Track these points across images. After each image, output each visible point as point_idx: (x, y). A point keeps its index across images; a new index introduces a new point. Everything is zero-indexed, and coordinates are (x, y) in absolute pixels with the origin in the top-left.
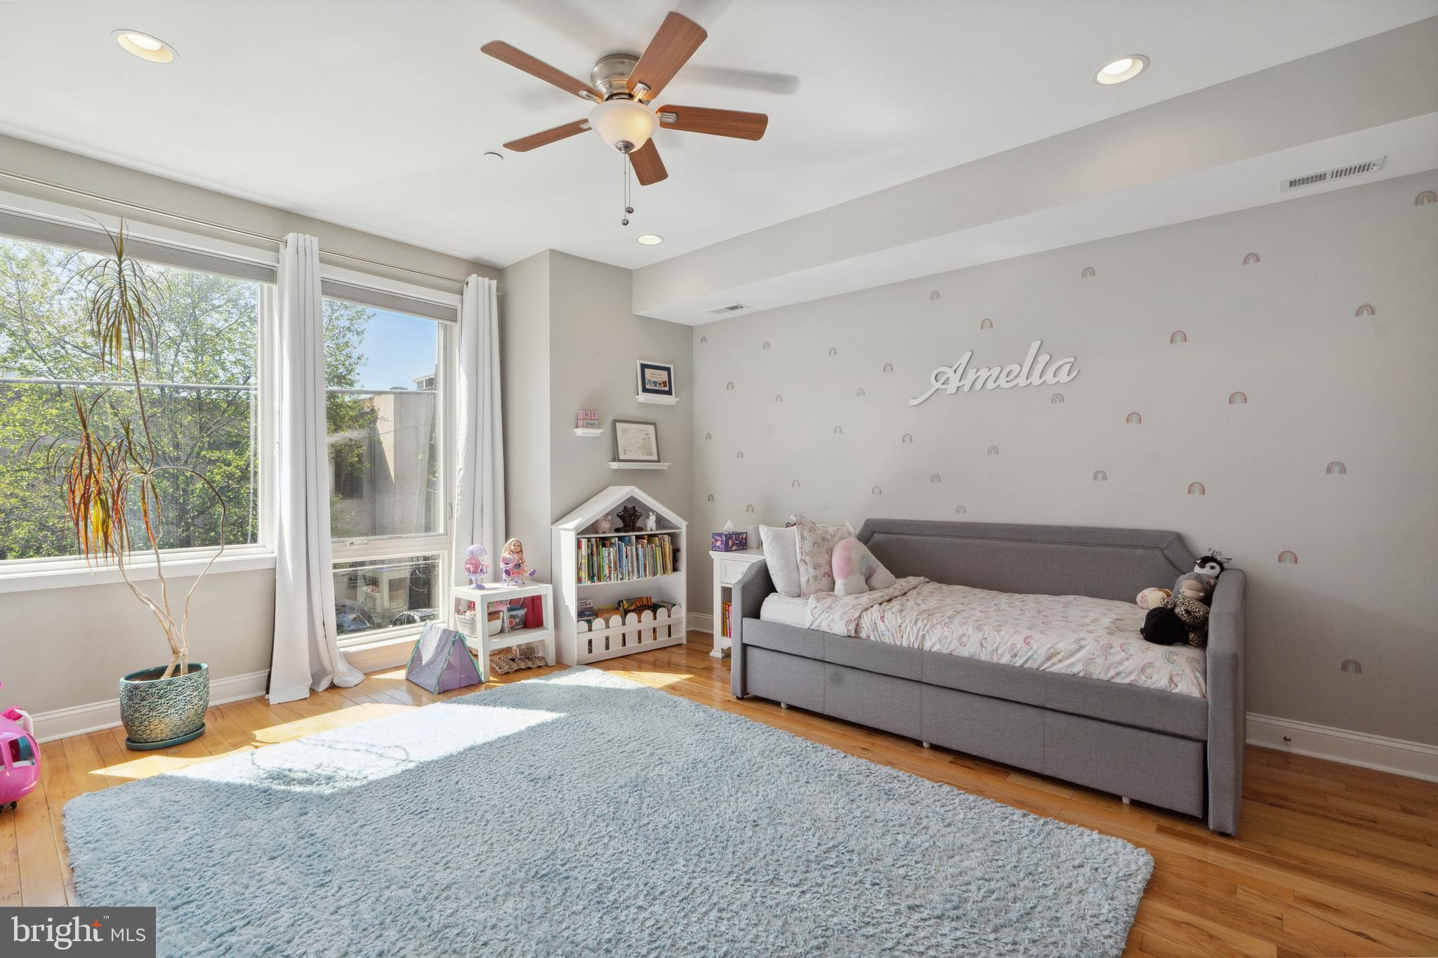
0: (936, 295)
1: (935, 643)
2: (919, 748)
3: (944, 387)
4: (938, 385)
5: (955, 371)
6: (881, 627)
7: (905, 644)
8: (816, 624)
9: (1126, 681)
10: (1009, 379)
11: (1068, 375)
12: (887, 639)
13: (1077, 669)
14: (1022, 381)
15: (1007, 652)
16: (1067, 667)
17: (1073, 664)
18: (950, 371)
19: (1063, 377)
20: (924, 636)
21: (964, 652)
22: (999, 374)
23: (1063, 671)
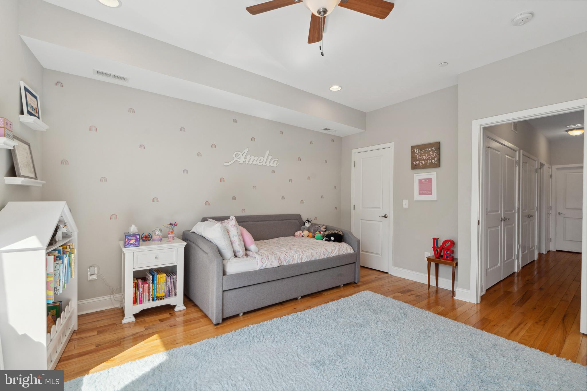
0: (235, 121)
1: (306, 259)
2: (297, 301)
3: (238, 160)
4: (236, 159)
5: (243, 155)
6: (288, 259)
7: (296, 262)
8: (264, 265)
9: (345, 253)
10: (260, 162)
11: (276, 164)
12: (291, 263)
13: (337, 254)
14: (264, 164)
15: (323, 255)
16: (335, 254)
17: (336, 252)
18: (241, 154)
19: (275, 165)
20: (302, 257)
21: (313, 259)
22: (257, 159)
23: (335, 255)
